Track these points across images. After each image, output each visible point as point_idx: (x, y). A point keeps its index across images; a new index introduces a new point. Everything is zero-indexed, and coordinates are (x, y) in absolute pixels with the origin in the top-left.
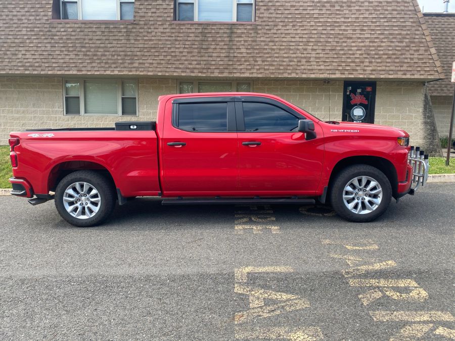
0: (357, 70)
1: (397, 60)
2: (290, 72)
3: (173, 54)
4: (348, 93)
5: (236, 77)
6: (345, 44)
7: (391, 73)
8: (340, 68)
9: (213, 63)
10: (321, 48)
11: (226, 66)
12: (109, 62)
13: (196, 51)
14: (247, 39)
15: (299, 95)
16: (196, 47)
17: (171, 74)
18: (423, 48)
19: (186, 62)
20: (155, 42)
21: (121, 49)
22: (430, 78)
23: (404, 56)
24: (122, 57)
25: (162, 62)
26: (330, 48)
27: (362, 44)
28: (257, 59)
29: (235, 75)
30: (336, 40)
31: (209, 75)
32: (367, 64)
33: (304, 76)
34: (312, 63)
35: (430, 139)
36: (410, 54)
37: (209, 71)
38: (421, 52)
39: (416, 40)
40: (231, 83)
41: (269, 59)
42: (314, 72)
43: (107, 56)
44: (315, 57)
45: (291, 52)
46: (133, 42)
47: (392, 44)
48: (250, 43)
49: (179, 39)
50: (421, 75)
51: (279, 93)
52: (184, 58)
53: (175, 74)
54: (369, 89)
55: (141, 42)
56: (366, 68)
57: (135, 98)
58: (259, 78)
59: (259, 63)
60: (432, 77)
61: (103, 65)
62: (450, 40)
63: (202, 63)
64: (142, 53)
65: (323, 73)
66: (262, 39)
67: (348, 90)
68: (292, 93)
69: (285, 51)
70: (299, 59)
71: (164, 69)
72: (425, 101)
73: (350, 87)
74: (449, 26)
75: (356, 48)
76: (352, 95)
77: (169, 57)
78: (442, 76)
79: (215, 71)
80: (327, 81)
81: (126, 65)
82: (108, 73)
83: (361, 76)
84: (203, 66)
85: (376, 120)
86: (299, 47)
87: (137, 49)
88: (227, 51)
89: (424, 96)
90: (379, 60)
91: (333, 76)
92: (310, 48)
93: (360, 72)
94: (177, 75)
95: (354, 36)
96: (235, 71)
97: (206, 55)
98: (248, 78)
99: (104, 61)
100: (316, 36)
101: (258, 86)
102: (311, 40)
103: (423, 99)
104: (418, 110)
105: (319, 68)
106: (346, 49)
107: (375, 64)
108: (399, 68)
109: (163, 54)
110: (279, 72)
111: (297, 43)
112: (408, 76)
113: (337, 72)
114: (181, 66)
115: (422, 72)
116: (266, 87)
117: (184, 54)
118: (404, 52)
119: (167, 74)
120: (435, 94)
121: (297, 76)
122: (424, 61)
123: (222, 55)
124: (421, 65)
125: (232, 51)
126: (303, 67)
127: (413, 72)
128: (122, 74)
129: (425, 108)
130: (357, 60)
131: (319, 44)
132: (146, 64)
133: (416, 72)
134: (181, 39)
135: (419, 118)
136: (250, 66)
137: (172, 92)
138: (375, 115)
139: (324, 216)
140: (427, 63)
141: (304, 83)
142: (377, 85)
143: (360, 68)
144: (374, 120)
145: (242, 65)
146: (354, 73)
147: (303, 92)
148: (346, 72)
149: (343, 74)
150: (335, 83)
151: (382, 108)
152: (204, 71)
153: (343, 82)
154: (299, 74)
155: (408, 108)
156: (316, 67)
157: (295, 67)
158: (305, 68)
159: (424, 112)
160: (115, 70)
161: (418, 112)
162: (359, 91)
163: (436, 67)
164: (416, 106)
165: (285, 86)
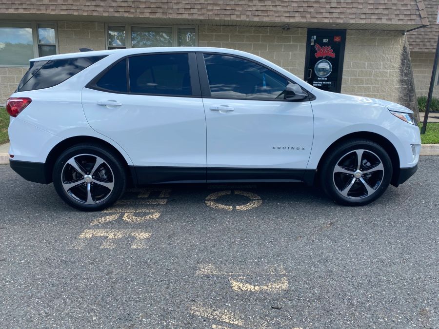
0: (322, 13)
2: (239, 14)
4: (312, 44)
5: (173, 19)
7: (363, 16)
8: (301, 10)
15: (254, 44)
17: (90, 13)
22: (411, 24)
29: (170, 16)
31: (138, 15)
32: (334, 5)
33: (256, 19)
35: (406, 100)
37: (138, 10)
40: (171, 28)
42: (269, 14)
50: (399, 20)
51: (230, 42)
53: (95, 14)
54: (337, 39)
56: (332, 10)
57: (55, 46)
58: (201, 21)
60: (413, 23)
65: (279, 16)
67: (312, 40)
68: (245, 42)
71: (83, 6)
72: (403, 54)
73: (315, 37)
76: (317, 47)
78: (425, 22)
79: (146, 11)
80: (286, 28)
82: (11, 11)
83: (326, 21)
84: (131, 4)
85: (345, 77)
89: (402, 48)
90: (350, 1)
91: (292, 20)
93: (325, 15)
94: (97, 14)
96: (171, 11)
98: (188, 20)
101: (204, 33)
103: (401, 52)
104: (395, 65)
105: (275, 9)
107: (344, 5)
108: (374, 11)
110: (225, 13)
112: (384, 21)
113: (297, 15)
115: (401, 17)
116: (214, 33)
119: (85, 14)
120: (416, 50)
121: (248, 19)
122: (405, 2)
124: (400, 7)
126: (254, 8)
127: (390, 17)
128: (28, 13)
129: (403, 64)
133: (393, 16)
135: (395, 75)
136: (189, 5)
137: (99, 39)
138: (343, 72)
139: (234, 210)
140: (408, 5)
141: (260, 30)
142: (347, 34)
143: (326, 10)
144: (342, 77)
145: (180, 4)
146: (317, 16)
147: (259, 41)
148: (308, 16)
149: (304, 18)
150: (297, 31)
151: (351, 62)
152: (131, 11)
153: (307, 30)
154: (250, 16)
155: (383, 64)
156: (271, 8)
157: (246, 7)
158: (257, 9)
159: (401, 67)
160: (20, 7)
161: (394, 67)
162: (325, 41)
163: (418, 10)
164: (392, 61)
165: (237, 34)
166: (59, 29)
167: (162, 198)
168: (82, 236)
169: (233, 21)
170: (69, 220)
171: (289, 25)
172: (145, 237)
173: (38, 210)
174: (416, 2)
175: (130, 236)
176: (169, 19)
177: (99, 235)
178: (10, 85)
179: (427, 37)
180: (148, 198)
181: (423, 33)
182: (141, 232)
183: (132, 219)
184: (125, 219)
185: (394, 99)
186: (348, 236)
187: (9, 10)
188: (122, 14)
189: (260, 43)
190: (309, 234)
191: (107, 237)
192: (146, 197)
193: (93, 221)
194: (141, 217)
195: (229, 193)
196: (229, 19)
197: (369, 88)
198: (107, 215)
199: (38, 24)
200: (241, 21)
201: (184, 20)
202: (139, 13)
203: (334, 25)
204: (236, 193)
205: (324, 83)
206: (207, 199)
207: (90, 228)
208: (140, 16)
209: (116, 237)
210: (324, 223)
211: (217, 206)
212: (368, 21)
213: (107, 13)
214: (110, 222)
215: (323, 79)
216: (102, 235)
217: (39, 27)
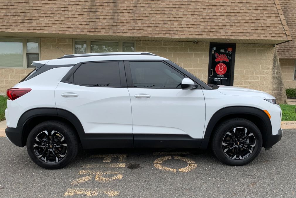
0: (220, 32)
1: (253, 25)
2: (164, 33)
3: (66, 16)
4: (213, 53)
5: (120, 36)
6: (210, 11)
7: (248, 35)
8: (206, 30)
9: (100, 24)
10: (191, 13)
11: (110, 27)
12: (10, 21)
13: (86, 13)
14: (129, 5)
16: (86, 10)
17: (64, 32)
18: (274, 15)
19: (77, 23)
20: (51, 5)
21: (21, 11)
22: (280, 39)
23: (258, 21)
24: (22, 18)
25: (56, 22)
26: (198, 14)
27: (225, 11)
28: (137, 22)
29: (118, 34)
30: (203, 7)
31: (96, 33)
32: (228, 27)
33: (176, 36)
34: (183, 26)
36: (264, 20)
37: (96, 31)
38: (272, 18)
39: (269, 9)
40: (118, 42)
41: (147, 22)
42: (185, 33)
43: (9, 16)
44: (186, 21)
45: (166, 16)
46: (31, 5)
47: (249, 11)
48: (132, 8)
49: (71, 3)
50: (272, 37)
51: (157, 52)
52: (76, 20)
53: (67, 33)
54: (230, 49)
55: (39, 5)
57: (38, 54)
58: (139, 37)
59: (140, 24)
60: (281, 39)
61: (5, 24)
62: (291, 16)
63: (90, 23)
64: (40, 15)
65: (192, 34)
66: (142, 5)
67: (213, 50)
68: (168, 52)
69: (161, 15)
70: (172, 22)
71: (58, 28)
72: (274, 60)
73: (215, 48)
74: (290, 6)
75: (219, 14)
76: (216, 55)
77: (62, 19)
78: (290, 38)
79: (101, 31)
80: (196, 42)
81: (25, 24)
83: (224, 37)
84: (91, 27)
85: (236, 75)
86: (172, 13)
87: (35, 11)
88: (112, 14)
89: (273, 56)
90: (239, 25)
91: (200, 37)
92: (182, 13)
93: (222, 33)
94: (69, 33)
95: (218, 4)
96: (118, 31)
97: (95, 17)
98: (130, 37)
99: (6, 21)
100: (187, 4)
101: (140, 46)
102: (182, 6)
103: (273, 58)
105: (189, 30)
106: (211, 14)
107: (234, 27)
108: (255, 31)
109: (58, 16)
110: (155, 32)
111: (171, 9)
112: (262, 38)
113: (204, 33)
114: (72, 26)
115: (273, 35)
116: (147, 46)
117: (76, 16)
118: (258, 18)
119: (60, 33)
121: (170, 37)
122: (275, 26)
123: (107, 17)
124: (272, 29)
125: (116, 15)
126: (175, 29)
127: (266, 35)
128: (22, 32)
130: (220, 24)
131: (189, 11)
132: (42, 24)
133: (268, 35)
134: (73, 3)
135: (269, 74)
136: (131, 27)
137: (69, 49)
138: (235, 71)
139: (178, 172)
140: (277, 27)
141: (178, 44)
142: (236, 46)
143: (223, 30)
144: (234, 75)
145: (125, 26)
146: (217, 34)
147: (177, 51)
148: (211, 34)
149: (209, 36)
150: (202, 44)
151: (240, 65)
152: (92, 31)
153: (209, 44)
154: (172, 35)
155: (261, 66)
156: (186, 29)
157: (169, 29)
158: (177, 30)
159: (273, 68)
160: (15, 28)
161: (268, 68)
162: (222, 51)
163: (285, 30)
164: (267, 64)
165: (162, 46)
166: (41, 43)
167: (121, 163)
168: (66, 194)
169: (160, 38)
170: (54, 180)
171: (197, 40)
172: (115, 195)
173: (30, 173)
174: (283, 25)
175: (103, 194)
176: (117, 36)
177: (79, 193)
178: (5, 81)
179: (287, 49)
180: (111, 162)
181: (283, 46)
182: (111, 191)
183: (102, 180)
184: (97, 180)
185: (270, 89)
186: (271, 193)
187: (8, 29)
188: (86, 33)
189: (178, 52)
190: (240, 191)
191: (86, 195)
192: (109, 161)
193: (73, 181)
194: (108, 177)
195: (170, 158)
196: (158, 36)
197: (252, 82)
198: (83, 177)
199: (27, 40)
200: (166, 38)
201: (127, 37)
202: (97, 33)
203: (228, 41)
204: (176, 158)
205: (222, 79)
206: (155, 163)
207: (72, 188)
208: (98, 34)
209: (93, 195)
210: (249, 182)
211: (164, 169)
212: (251, 38)
213: (75, 32)
214: (86, 182)
215: (221, 76)
216: (81, 193)
217: (27, 42)
